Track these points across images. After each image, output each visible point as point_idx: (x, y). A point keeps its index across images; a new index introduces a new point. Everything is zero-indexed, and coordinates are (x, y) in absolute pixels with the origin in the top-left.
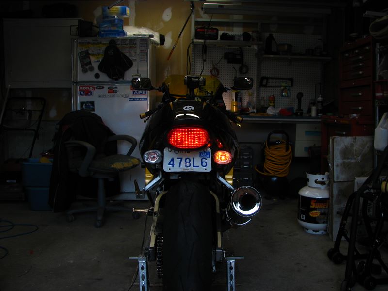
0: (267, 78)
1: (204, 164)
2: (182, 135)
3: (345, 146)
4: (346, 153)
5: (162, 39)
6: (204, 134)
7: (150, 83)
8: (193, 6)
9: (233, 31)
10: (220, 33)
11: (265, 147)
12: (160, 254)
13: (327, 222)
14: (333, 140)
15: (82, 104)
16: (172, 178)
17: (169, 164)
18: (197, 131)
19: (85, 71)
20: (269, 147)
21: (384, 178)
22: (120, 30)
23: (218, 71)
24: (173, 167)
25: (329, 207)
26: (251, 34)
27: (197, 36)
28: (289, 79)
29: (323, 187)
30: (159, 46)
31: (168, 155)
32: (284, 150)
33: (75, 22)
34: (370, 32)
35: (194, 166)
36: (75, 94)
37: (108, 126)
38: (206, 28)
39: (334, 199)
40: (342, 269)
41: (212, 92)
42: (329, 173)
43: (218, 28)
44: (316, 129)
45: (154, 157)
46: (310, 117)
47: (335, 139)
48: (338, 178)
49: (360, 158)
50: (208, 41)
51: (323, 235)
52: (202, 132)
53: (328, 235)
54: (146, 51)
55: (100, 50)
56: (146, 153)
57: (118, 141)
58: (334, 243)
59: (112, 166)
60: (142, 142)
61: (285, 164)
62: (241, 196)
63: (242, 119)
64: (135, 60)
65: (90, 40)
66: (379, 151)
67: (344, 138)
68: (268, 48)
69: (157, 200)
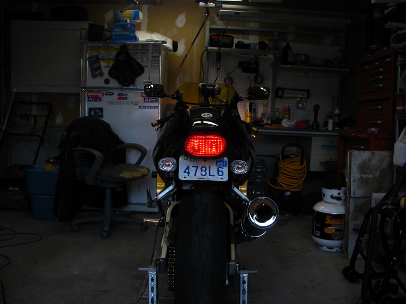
0: (283, 89)
1: (220, 173)
2: (200, 142)
3: (363, 160)
4: (363, 168)
5: (175, 45)
6: (222, 142)
7: (162, 90)
8: (208, 13)
9: (248, 39)
10: (236, 41)
11: (279, 160)
12: (172, 265)
13: (342, 239)
14: (350, 154)
15: (90, 110)
16: (185, 188)
17: (185, 172)
18: (214, 139)
19: (94, 76)
20: (283, 160)
21: (402, 195)
22: (132, 35)
23: (232, 80)
24: (188, 175)
25: (345, 223)
26: (267, 43)
27: (212, 43)
28: (305, 91)
29: (338, 203)
30: (172, 53)
31: (183, 162)
32: (299, 164)
33: (85, 25)
34: (392, 44)
35: (210, 175)
36: (83, 99)
37: (118, 134)
38: (221, 36)
39: (351, 214)
40: (358, 287)
41: (227, 102)
42: (345, 189)
43: (233, 35)
44: (332, 142)
45: (169, 165)
46: (327, 130)
47: (353, 153)
48: (354, 193)
49: (378, 173)
50: (222, 49)
51: (338, 252)
52: (220, 139)
53: (343, 252)
54: (159, 57)
55: (110, 54)
56: (161, 160)
57: (127, 149)
58: (349, 261)
59: (121, 175)
60: (157, 150)
61: (300, 179)
62: (257, 207)
63: (257, 130)
64: (147, 66)
65: (101, 44)
66: (398, 167)
67: (362, 152)
68: (284, 58)
69: (169, 211)
